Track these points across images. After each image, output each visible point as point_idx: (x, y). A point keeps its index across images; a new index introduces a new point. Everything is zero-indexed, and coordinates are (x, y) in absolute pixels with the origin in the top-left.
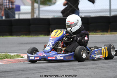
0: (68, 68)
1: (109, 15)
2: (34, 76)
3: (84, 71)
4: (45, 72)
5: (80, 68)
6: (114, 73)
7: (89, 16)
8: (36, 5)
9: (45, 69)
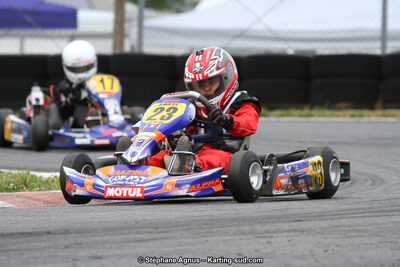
0: (235, 228)
1: (378, 52)
3: (289, 241)
4: (157, 239)
5: (279, 231)
6: (392, 249)
7: (309, 52)
8: (131, 9)
9: (156, 228)
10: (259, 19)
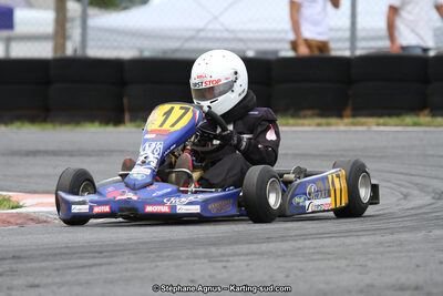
0: (189, 252)
2: (57, 280)
3: (248, 265)
4: (101, 265)
5: (235, 254)
6: (360, 274)
8: (73, 7)
9: (101, 252)
10: (216, 18)
